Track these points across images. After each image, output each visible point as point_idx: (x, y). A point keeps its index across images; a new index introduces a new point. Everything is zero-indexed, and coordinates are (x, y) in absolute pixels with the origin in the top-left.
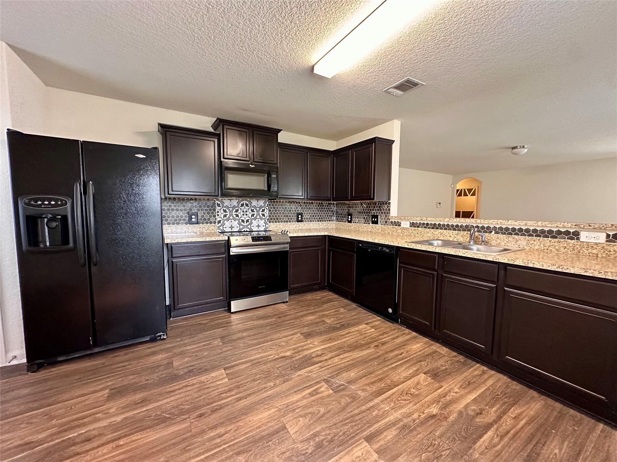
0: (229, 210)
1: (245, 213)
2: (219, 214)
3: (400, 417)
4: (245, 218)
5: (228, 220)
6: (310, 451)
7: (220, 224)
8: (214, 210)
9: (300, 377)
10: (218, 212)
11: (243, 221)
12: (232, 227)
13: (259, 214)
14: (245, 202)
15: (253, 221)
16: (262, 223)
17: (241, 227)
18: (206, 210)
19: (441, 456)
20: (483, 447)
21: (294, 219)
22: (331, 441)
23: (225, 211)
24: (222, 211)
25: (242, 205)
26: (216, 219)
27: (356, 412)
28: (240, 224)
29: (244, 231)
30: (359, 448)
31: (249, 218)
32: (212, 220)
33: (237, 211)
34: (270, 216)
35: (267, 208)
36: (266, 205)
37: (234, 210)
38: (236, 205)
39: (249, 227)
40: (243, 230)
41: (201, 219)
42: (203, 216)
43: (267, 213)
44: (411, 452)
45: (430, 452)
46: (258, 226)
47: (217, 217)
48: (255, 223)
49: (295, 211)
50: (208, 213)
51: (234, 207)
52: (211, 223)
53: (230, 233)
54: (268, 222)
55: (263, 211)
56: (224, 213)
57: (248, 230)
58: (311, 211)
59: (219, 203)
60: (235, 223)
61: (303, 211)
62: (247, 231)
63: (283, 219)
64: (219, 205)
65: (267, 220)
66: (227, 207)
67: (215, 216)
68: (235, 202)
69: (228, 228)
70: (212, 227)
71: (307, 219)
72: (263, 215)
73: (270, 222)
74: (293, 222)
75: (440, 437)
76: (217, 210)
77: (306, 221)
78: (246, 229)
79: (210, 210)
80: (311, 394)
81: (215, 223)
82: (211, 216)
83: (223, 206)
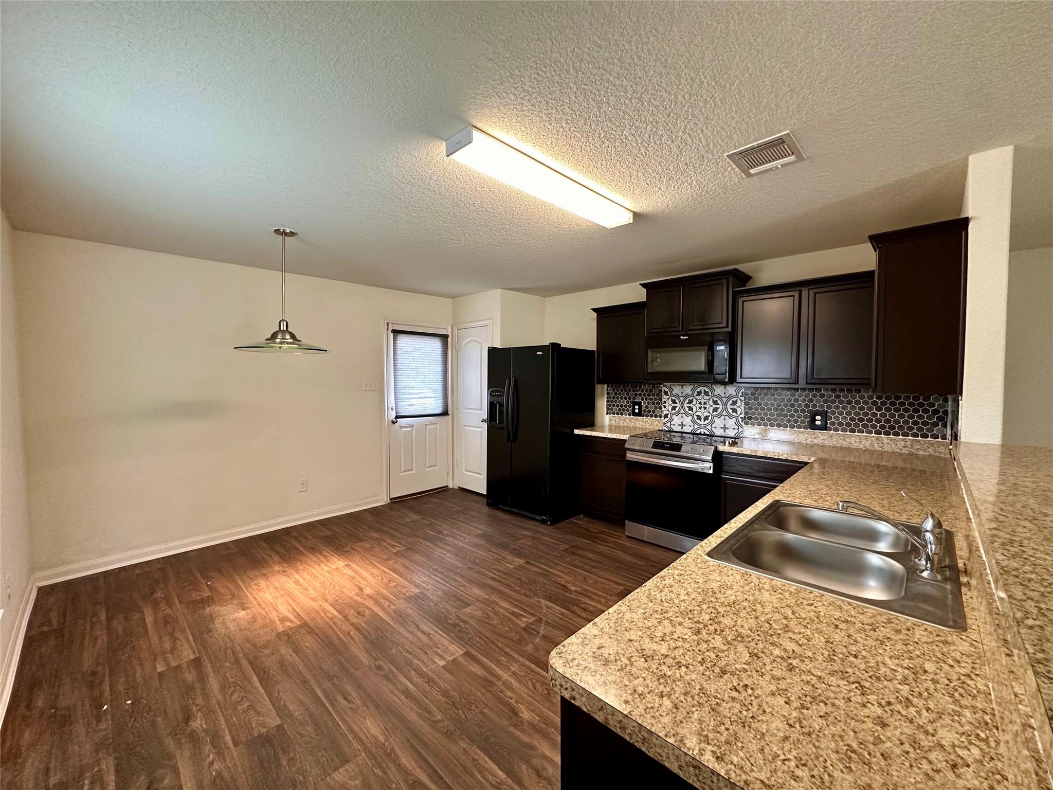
0: (680, 401)
1: (703, 406)
2: (667, 405)
3: (503, 679)
4: (702, 413)
5: (678, 414)
6: (449, 621)
7: (666, 419)
8: (661, 400)
9: (537, 603)
10: (665, 402)
11: (699, 418)
12: (682, 425)
13: (726, 409)
14: (702, 389)
15: (715, 419)
16: (731, 423)
17: (696, 426)
18: (651, 399)
19: (457, 709)
20: (476, 757)
21: (803, 422)
22: (460, 631)
23: (674, 402)
24: (670, 402)
25: (699, 393)
26: (662, 412)
27: (500, 645)
28: (694, 422)
29: (700, 434)
30: (456, 648)
31: (709, 414)
32: (657, 412)
33: (691, 402)
34: (746, 413)
35: (742, 398)
36: (740, 394)
37: (687, 401)
38: (690, 393)
39: (709, 427)
40: (698, 432)
41: (645, 411)
42: (647, 407)
43: (741, 408)
44: (457, 684)
45: (460, 700)
46: (725, 428)
47: (663, 409)
48: (719, 422)
49: (807, 406)
50: (653, 403)
51: (686, 397)
52: (656, 416)
53: (680, 434)
54: (742, 424)
55: (734, 403)
56: (673, 405)
57: (707, 433)
58: (853, 408)
59: (666, 390)
60: (688, 420)
61: (829, 407)
62: (704, 434)
63: (776, 420)
64: (666, 393)
65: (740, 420)
66: (677, 396)
67: (661, 408)
68: (688, 389)
69: (676, 425)
70: (657, 423)
71: (840, 424)
72: (734, 411)
73: (746, 423)
74: (799, 427)
75: (482, 713)
76: (663, 400)
77: (836, 430)
78: (703, 431)
79: (656, 399)
80: (513, 613)
81: (661, 416)
82: (656, 408)
83: (672, 395)
